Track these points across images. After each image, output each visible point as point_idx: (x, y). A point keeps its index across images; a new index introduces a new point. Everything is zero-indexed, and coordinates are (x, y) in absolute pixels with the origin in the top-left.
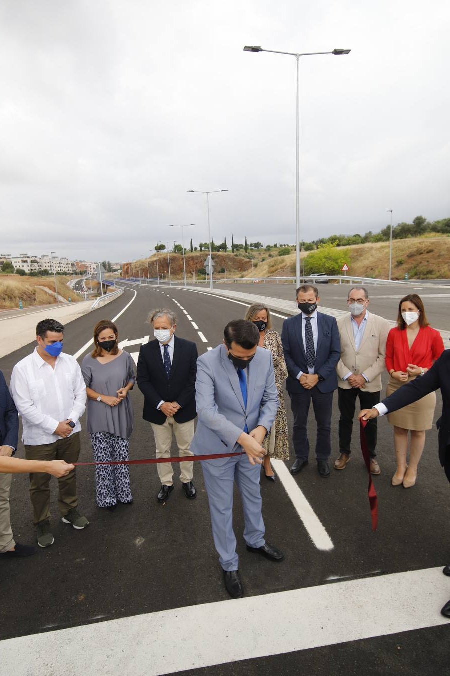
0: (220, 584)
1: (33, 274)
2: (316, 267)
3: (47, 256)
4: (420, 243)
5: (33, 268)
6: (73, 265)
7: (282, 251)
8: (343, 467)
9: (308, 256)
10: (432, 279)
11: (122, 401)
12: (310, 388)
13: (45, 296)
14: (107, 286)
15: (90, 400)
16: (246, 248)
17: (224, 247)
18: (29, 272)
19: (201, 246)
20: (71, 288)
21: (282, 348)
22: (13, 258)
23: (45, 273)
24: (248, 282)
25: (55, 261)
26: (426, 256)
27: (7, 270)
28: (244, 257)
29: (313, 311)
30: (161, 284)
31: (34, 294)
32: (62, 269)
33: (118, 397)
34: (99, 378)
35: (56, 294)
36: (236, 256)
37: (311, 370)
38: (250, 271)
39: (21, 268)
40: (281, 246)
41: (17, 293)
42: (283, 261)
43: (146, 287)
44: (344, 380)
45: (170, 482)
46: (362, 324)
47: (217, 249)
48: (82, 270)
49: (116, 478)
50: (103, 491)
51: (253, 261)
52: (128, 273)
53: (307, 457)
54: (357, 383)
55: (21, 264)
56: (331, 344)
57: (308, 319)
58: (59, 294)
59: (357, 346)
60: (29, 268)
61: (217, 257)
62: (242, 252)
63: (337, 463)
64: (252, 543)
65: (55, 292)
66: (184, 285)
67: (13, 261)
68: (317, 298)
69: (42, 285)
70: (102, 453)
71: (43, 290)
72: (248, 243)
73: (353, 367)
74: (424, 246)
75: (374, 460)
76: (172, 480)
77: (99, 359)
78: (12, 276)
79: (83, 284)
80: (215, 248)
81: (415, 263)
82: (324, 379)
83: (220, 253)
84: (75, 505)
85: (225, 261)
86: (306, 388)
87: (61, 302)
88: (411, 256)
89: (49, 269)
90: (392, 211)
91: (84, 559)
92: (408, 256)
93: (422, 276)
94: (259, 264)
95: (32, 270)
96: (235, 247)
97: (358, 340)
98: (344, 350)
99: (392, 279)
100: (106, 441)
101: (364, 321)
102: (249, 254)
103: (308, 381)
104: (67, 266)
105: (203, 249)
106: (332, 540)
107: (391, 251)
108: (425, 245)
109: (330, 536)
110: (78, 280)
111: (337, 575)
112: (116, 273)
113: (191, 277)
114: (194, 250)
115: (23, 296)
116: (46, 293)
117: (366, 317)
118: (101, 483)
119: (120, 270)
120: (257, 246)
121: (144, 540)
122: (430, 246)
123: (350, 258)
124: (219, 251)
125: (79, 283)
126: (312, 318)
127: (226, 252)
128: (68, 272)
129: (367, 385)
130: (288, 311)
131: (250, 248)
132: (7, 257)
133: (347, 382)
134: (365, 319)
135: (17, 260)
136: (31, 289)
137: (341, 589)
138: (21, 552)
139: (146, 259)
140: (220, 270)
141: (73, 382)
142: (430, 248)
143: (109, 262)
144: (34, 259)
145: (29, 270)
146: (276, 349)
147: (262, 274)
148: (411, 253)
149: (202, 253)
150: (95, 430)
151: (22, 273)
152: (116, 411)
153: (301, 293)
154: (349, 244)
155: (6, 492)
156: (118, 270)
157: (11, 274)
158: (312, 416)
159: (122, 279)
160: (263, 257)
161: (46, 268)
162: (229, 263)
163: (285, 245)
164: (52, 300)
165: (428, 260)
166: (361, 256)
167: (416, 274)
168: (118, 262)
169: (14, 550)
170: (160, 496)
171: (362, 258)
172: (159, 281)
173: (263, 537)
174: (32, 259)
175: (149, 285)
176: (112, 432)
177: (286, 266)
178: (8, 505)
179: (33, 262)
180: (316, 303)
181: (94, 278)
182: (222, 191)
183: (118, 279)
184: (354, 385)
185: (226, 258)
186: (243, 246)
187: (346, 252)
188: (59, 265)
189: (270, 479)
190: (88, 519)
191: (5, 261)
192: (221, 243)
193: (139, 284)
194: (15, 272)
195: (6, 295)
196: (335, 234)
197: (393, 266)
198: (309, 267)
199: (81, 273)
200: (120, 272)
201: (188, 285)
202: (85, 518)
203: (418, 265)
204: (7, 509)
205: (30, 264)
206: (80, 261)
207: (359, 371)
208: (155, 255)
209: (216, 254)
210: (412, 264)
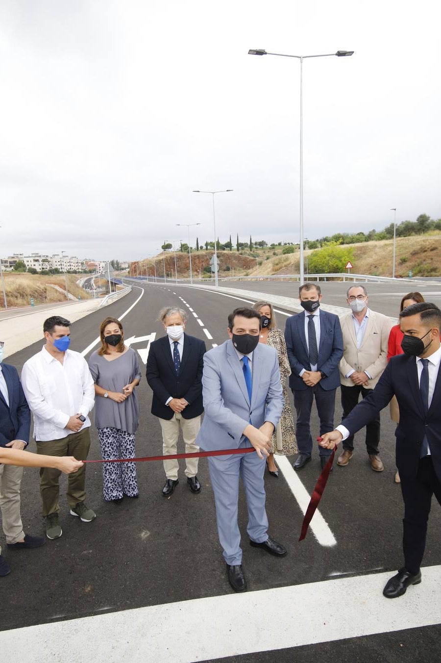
0: (223, 577)
1: (44, 273)
2: (320, 265)
3: (58, 255)
4: (424, 241)
5: (44, 267)
6: (82, 264)
7: (286, 249)
8: (346, 463)
9: (312, 254)
10: (436, 276)
11: (128, 397)
12: (313, 385)
13: (55, 294)
14: (115, 284)
15: (98, 395)
16: (251, 247)
17: (229, 245)
18: (41, 271)
19: (207, 244)
20: (81, 285)
21: (285, 345)
22: (25, 257)
23: (56, 271)
24: (253, 280)
25: (65, 260)
26: (429, 253)
27: (20, 269)
28: (249, 255)
29: (316, 308)
30: (167, 281)
31: (45, 292)
32: (72, 267)
33: (124, 393)
34: (105, 375)
35: (65, 292)
36: (241, 254)
37: (314, 367)
38: (254, 269)
39: (33, 267)
40: (285, 244)
41: (28, 291)
42: (287, 259)
43: (152, 285)
44: (346, 378)
45: (175, 476)
46: (363, 321)
47: (223, 247)
48: (92, 268)
49: (122, 472)
50: (110, 485)
51: (257, 259)
52: (135, 271)
53: (310, 453)
54: (359, 380)
55: (33, 263)
56: (334, 341)
57: (311, 317)
58: (69, 291)
59: (358, 344)
60: (41, 267)
61: (223, 255)
62: (247, 250)
63: (340, 459)
64: (255, 538)
65: (65, 289)
66: (189, 282)
67: (25, 260)
68: (319, 296)
69: (53, 284)
70: (108, 447)
71: (54, 289)
72: (252, 242)
73: (356, 364)
74: (427, 243)
75: (377, 457)
76: (177, 475)
77: (105, 356)
78: (23, 274)
79: (92, 282)
80: (220, 247)
81: (419, 261)
82: (326, 377)
83: (225, 252)
84: (82, 499)
85: (230, 259)
86: (309, 385)
87: (70, 299)
88: (415, 254)
89: (59, 267)
90: (395, 210)
91: (91, 551)
92: (411, 254)
93: (426, 274)
94: (263, 262)
95: (43, 268)
96: (240, 245)
97: (359, 336)
98: (347, 348)
99: (396, 277)
100: (113, 436)
101: (365, 319)
102: (254, 252)
103: (310, 379)
104: (77, 265)
105: (209, 247)
106: (335, 536)
107: (394, 248)
108: (429, 242)
109: (332, 532)
110: (88, 278)
111: (339, 571)
112: (124, 271)
113: (196, 275)
114: (199, 249)
115: (34, 293)
116: (57, 291)
117: (367, 315)
118: (108, 477)
119: (128, 268)
120: (262, 244)
121: (149, 533)
122: (433, 244)
123: (354, 255)
124: (224, 249)
125: (89, 281)
126: (314, 316)
127: (231, 250)
128: (77, 270)
129: (370, 382)
130: (291, 308)
131: (254, 246)
132: (19, 256)
133: (349, 380)
134: (366, 317)
135: (29, 259)
136: (42, 287)
137: (343, 584)
138: (30, 543)
139: (153, 257)
140: (225, 267)
141: (82, 378)
142: (433, 246)
143: (117, 261)
144: (45, 258)
145: (40, 269)
146: (279, 346)
147: (266, 271)
148: (414, 251)
149: (208, 251)
150: (102, 425)
151: (34, 272)
152: (123, 406)
153: (303, 291)
154: (352, 242)
155: (17, 484)
156: (125, 269)
157: (23, 273)
158: (314, 412)
159: (129, 277)
160: (267, 255)
161: (56, 267)
162: (234, 261)
163: (289, 244)
164: (62, 297)
165: (431, 257)
166: (364, 253)
167: (420, 272)
168: (125, 261)
169: (23, 541)
170: (165, 490)
171: (365, 256)
172: (165, 279)
173: (266, 532)
174: (43, 258)
175: (156, 283)
176: (119, 427)
177: (290, 264)
178: (18, 498)
179: (44, 261)
180: (318, 301)
181: (102, 276)
182: (227, 191)
183: (126, 277)
184: (357, 382)
185: (231, 256)
186: (248, 244)
187: (350, 250)
188: (69, 264)
189: (273, 474)
190: (96, 511)
191: (17, 260)
192: (227, 242)
193: (146, 282)
194: (27, 271)
195: (18, 293)
196: (339, 233)
197: (396, 263)
198: (312, 265)
199: (91, 272)
200: (128, 270)
201: (194, 282)
202: (93, 511)
203: (421, 263)
204: (17, 501)
205: (41, 263)
206: (90, 260)
207: (361, 368)
208: (162, 254)
209: (221, 252)
210: (416, 261)
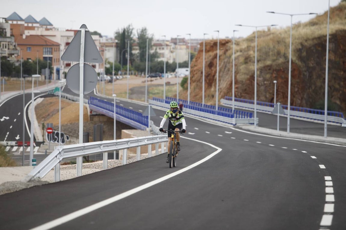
52: (210, 81)
110: (21, 92)
112: (168, 77)
119: (184, 65)
143: (144, 31)
200: (183, 72)
206: (30, 20)
